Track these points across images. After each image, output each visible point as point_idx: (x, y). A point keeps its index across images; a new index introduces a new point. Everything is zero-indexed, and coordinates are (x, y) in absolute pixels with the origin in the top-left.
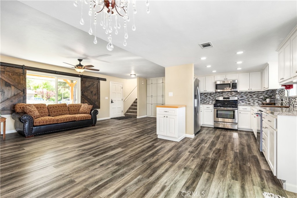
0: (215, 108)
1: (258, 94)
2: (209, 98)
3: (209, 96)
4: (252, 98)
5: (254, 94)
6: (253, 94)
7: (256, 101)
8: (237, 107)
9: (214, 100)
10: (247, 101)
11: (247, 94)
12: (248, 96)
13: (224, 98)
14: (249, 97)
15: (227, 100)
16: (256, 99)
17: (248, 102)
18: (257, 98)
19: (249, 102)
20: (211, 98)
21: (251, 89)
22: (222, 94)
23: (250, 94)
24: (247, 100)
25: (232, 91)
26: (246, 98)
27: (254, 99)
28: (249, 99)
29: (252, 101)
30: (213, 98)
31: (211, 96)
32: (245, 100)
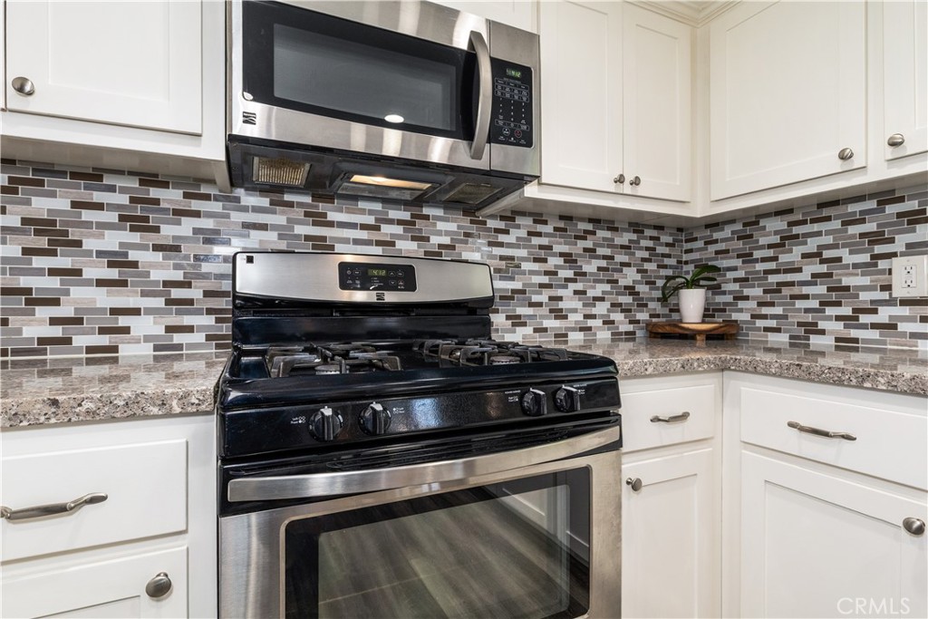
1: (608, 252)
2: (117, 260)
3: (112, 240)
4: (579, 286)
5: (589, 244)
6: (581, 244)
7: (602, 308)
9: (195, 293)
10: (544, 310)
11: (544, 241)
12: (554, 262)
13: (351, 275)
14: (562, 274)
15: (391, 297)
16: (599, 289)
17: (551, 323)
18: (607, 287)
19: (557, 324)
20: (158, 275)
21: (636, 182)
23: (565, 249)
24: (543, 297)
25: (482, 164)
26: (542, 286)
27: (591, 293)
28: (560, 292)
29: (575, 311)
30: (178, 276)
31: (152, 238)
32: (535, 298)
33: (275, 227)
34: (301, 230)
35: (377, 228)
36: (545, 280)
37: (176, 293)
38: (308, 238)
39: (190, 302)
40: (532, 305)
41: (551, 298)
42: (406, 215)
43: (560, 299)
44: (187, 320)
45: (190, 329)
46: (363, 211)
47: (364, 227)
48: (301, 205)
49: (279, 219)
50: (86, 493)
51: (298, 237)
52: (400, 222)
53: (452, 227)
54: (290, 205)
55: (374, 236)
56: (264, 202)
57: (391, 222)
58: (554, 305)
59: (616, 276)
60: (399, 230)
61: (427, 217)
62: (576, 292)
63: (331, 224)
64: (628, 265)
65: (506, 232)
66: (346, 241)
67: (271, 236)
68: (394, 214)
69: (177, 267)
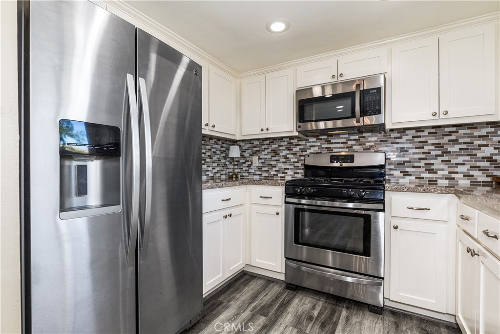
0: (289, 200)
1: (469, 140)
2: (285, 157)
3: (284, 153)
4: (446, 158)
5: (453, 137)
6: (447, 139)
7: (461, 169)
8: (382, 202)
9: (299, 164)
10: (423, 170)
11: (422, 139)
12: (427, 148)
13: (334, 158)
14: (433, 153)
15: (344, 165)
16: (460, 160)
17: (426, 175)
18: (468, 158)
19: (430, 175)
20: (292, 160)
21: (446, 113)
22: (329, 142)
23: (437, 141)
24: (422, 163)
25: (361, 124)
26: (420, 159)
27: (454, 161)
28: (432, 161)
29: (443, 170)
30: (296, 160)
31: (292, 152)
32: (416, 164)
33: (317, 146)
34: (324, 146)
35: (347, 143)
36: (423, 156)
37: (296, 164)
38: (326, 148)
39: (298, 167)
40: (414, 167)
41: (426, 164)
42: (357, 137)
43: (433, 164)
44: (298, 171)
45: (298, 173)
46: (342, 138)
47: (342, 143)
48: (324, 139)
49: (318, 144)
50: (270, 196)
51: (323, 148)
52: (354, 140)
53: (375, 139)
54: (321, 139)
55: (346, 145)
56: (314, 139)
57: (351, 140)
58: (428, 167)
59: (474, 152)
60: (354, 142)
61: (364, 137)
62: (442, 161)
63: (332, 143)
64: (487, 145)
65: (401, 138)
66: (336, 148)
67: (316, 148)
68: (352, 137)
69: (296, 158)
